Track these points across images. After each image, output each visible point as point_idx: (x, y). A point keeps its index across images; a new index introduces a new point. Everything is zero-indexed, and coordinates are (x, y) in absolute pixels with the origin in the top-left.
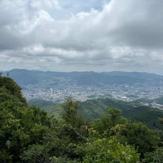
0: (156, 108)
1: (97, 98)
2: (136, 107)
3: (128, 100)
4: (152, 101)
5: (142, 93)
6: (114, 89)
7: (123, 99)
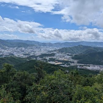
0: (39, 60)
1: (4, 57)
2: (29, 60)
3: (24, 57)
4: (37, 57)
5: (32, 52)
6: (15, 51)
7: (21, 56)
